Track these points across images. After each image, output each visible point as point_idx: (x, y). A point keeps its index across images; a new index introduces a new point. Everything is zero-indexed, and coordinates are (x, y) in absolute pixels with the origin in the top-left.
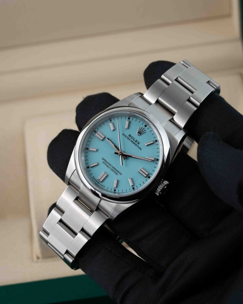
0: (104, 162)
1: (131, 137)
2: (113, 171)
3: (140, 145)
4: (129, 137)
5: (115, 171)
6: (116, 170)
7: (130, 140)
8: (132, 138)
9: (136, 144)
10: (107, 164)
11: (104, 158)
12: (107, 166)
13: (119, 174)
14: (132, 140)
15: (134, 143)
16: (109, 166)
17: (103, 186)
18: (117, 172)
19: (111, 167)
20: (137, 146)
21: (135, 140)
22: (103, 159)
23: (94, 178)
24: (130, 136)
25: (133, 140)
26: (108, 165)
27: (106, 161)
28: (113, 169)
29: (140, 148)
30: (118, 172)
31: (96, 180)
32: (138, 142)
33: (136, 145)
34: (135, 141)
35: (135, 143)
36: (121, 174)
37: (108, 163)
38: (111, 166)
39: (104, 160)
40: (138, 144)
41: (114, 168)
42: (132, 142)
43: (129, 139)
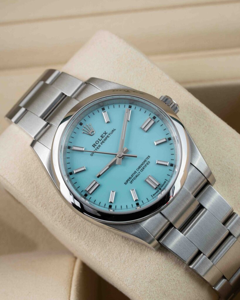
0: (130, 181)
1: (96, 144)
2: (144, 168)
3: (109, 131)
4: (96, 147)
5: (144, 165)
6: (142, 164)
7: (101, 145)
8: (97, 142)
9: (106, 136)
10: (133, 178)
11: (125, 181)
12: (137, 176)
13: (148, 160)
14: (100, 142)
15: (105, 140)
16: (136, 174)
17: (165, 182)
18: (146, 163)
19: (138, 172)
20: (109, 135)
21: (100, 138)
22: (125, 184)
23: (154, 195)
24: (94, 146)
25: (100, 140)
26: (135, 176)
27: (130, 178)
28: (141, 168)
29: (113, 131)
30: (145, 161)
31: (157, 192)
32: (104, 135)
33: (108, 137)
34: (102, 138)
35: (104, 138)
36: (149, 157)
37: (132, 176)
38: (136, 171)
39: (127, 181)
40: (107, 135)
41: (139, 167)
42: (103, 142)
43: (99, 146)
